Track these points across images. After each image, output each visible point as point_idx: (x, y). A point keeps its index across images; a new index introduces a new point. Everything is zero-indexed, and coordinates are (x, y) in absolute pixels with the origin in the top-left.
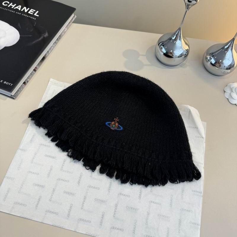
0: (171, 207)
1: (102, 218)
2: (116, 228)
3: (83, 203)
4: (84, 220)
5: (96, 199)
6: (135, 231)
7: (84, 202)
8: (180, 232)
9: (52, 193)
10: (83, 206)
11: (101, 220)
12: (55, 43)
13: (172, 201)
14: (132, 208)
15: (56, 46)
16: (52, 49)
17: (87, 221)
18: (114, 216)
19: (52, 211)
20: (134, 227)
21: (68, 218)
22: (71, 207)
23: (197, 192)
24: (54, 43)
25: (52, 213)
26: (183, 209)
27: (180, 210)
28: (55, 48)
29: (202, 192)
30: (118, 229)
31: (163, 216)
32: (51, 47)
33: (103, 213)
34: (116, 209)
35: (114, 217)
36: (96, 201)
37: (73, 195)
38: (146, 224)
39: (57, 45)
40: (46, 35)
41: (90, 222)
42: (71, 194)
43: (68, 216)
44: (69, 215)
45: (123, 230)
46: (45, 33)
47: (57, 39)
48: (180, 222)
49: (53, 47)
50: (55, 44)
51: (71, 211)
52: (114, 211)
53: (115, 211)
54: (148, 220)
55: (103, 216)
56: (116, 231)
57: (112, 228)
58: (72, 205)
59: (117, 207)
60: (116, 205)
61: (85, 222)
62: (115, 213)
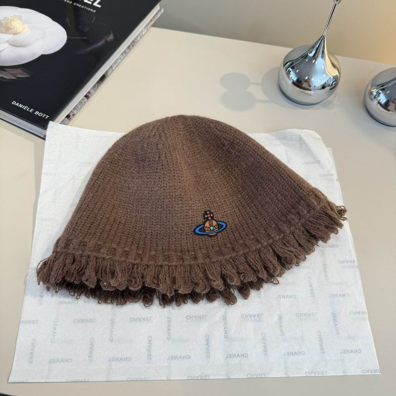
1: (207, 344)
3: (169, 330)
4: (177, 356)
5: (188, 318)
7: (170, 328)
8: (338, 334)
9: (110, 327)
10: (169, 334)
11: (207, 348)
12: (124, 53)
14: (251, 316)
15: (125, 58)
16: (119, 64)
17: (183, 357)
18: (226, 336)
19: (120, 357)
20: (264, 346)
21: (150, 361)
22: (150, 342)
23: (347, 262)
24: (122, 53)
25: (121, 361)
26: (333, 295)
28: (123, 61)
29: (356, 261)
30: (239, 356)
32: (118, 59)
33: (207, 336)
34: (226, 324)
35: (226, 338)
36: (189, 320)
37: (147, 320)
39: (127, 57)
40: (111, 37)
41: (189, 357)
42: (144, 319)
43: (148, 358)
44: (151, 356)
45: (246, 355)
46: (108, 34)
47: (129, 47)
48: (334, 317)
49: (120, 60)
50: (125, 55)
51: (150, 347)
52: (223, 328)
53: (225, 328)
54: (282, 328)
55: (207, 341)
56: (236, 360)
57: (227, 357)
58: (150, 338)
59: (227, 320)
60: (225, 318)
61: (180, 360)
62: (226, 331)
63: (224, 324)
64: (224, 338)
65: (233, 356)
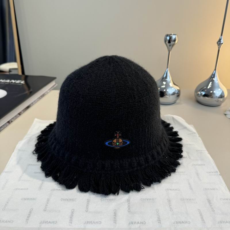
0: (192, 190)
1: (115, 215)
2: (135, 223)
3: (87, 206)
4: (91, 222)
6: (160, 221)
7: (88, 205)
9: (46, 203)
10: (87, 208)
11: (114, 217)
13: (190, 185)
14: (148, 199)
17: (96, 222)
18: (129, 211)
19: (49, 220)
21: (71, 224)
22: (72, 213)
23: (213, 172)
25: (49, 223)
26: (206, 189)
27: (203, 190)
29: (218, 171)
30: (139, 223)
31: (187, 200)
33: (115, 210)
34: (129, 204)
36: (103, 201)
37: (73, 200)
38: (171, 210)
41: (101, 223)
42: (71, 200)
43: (70, 222)
44: (72, 221)
45: (144, 223)
48: (209, 201)
51: (73, 216)
52: (127, 206)
53: (129, 206)
54: (171, 206)
55: (115, 213)
56: (137, 226)
57: (130, 224)
58: (73, 210)
59: (130, 201)
60: (128, 200)
61: (94, 224)
62: (130, 208)
63: (127, 203)
64: (128, 212)
65: (134, 223)
